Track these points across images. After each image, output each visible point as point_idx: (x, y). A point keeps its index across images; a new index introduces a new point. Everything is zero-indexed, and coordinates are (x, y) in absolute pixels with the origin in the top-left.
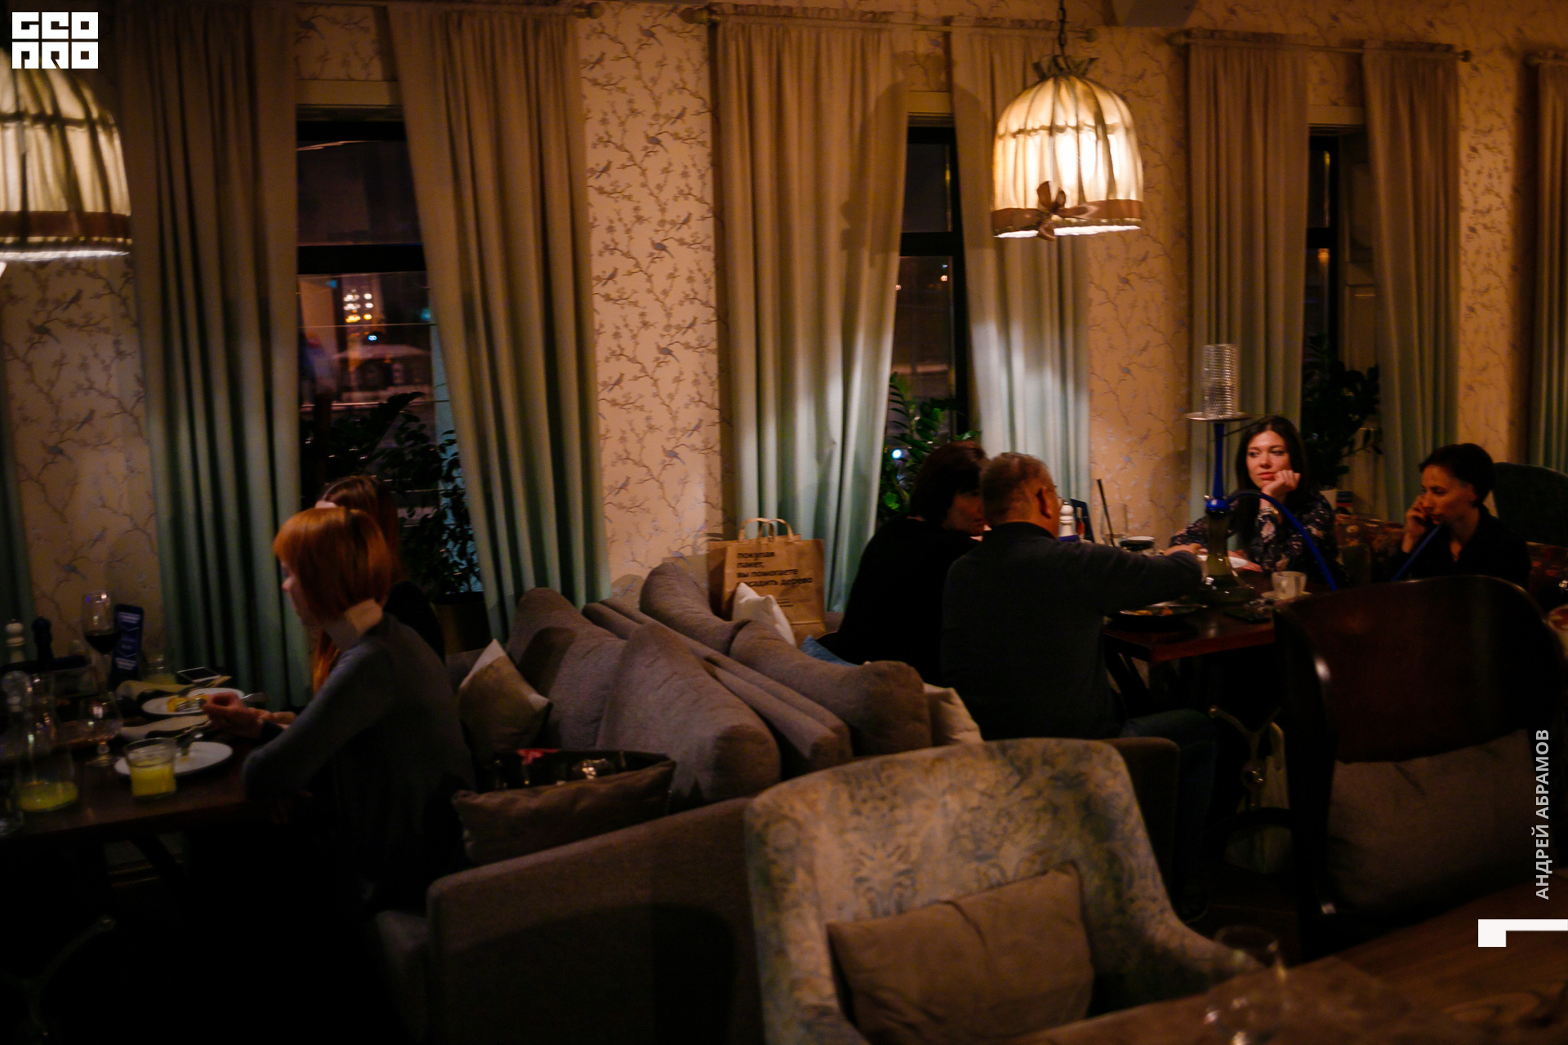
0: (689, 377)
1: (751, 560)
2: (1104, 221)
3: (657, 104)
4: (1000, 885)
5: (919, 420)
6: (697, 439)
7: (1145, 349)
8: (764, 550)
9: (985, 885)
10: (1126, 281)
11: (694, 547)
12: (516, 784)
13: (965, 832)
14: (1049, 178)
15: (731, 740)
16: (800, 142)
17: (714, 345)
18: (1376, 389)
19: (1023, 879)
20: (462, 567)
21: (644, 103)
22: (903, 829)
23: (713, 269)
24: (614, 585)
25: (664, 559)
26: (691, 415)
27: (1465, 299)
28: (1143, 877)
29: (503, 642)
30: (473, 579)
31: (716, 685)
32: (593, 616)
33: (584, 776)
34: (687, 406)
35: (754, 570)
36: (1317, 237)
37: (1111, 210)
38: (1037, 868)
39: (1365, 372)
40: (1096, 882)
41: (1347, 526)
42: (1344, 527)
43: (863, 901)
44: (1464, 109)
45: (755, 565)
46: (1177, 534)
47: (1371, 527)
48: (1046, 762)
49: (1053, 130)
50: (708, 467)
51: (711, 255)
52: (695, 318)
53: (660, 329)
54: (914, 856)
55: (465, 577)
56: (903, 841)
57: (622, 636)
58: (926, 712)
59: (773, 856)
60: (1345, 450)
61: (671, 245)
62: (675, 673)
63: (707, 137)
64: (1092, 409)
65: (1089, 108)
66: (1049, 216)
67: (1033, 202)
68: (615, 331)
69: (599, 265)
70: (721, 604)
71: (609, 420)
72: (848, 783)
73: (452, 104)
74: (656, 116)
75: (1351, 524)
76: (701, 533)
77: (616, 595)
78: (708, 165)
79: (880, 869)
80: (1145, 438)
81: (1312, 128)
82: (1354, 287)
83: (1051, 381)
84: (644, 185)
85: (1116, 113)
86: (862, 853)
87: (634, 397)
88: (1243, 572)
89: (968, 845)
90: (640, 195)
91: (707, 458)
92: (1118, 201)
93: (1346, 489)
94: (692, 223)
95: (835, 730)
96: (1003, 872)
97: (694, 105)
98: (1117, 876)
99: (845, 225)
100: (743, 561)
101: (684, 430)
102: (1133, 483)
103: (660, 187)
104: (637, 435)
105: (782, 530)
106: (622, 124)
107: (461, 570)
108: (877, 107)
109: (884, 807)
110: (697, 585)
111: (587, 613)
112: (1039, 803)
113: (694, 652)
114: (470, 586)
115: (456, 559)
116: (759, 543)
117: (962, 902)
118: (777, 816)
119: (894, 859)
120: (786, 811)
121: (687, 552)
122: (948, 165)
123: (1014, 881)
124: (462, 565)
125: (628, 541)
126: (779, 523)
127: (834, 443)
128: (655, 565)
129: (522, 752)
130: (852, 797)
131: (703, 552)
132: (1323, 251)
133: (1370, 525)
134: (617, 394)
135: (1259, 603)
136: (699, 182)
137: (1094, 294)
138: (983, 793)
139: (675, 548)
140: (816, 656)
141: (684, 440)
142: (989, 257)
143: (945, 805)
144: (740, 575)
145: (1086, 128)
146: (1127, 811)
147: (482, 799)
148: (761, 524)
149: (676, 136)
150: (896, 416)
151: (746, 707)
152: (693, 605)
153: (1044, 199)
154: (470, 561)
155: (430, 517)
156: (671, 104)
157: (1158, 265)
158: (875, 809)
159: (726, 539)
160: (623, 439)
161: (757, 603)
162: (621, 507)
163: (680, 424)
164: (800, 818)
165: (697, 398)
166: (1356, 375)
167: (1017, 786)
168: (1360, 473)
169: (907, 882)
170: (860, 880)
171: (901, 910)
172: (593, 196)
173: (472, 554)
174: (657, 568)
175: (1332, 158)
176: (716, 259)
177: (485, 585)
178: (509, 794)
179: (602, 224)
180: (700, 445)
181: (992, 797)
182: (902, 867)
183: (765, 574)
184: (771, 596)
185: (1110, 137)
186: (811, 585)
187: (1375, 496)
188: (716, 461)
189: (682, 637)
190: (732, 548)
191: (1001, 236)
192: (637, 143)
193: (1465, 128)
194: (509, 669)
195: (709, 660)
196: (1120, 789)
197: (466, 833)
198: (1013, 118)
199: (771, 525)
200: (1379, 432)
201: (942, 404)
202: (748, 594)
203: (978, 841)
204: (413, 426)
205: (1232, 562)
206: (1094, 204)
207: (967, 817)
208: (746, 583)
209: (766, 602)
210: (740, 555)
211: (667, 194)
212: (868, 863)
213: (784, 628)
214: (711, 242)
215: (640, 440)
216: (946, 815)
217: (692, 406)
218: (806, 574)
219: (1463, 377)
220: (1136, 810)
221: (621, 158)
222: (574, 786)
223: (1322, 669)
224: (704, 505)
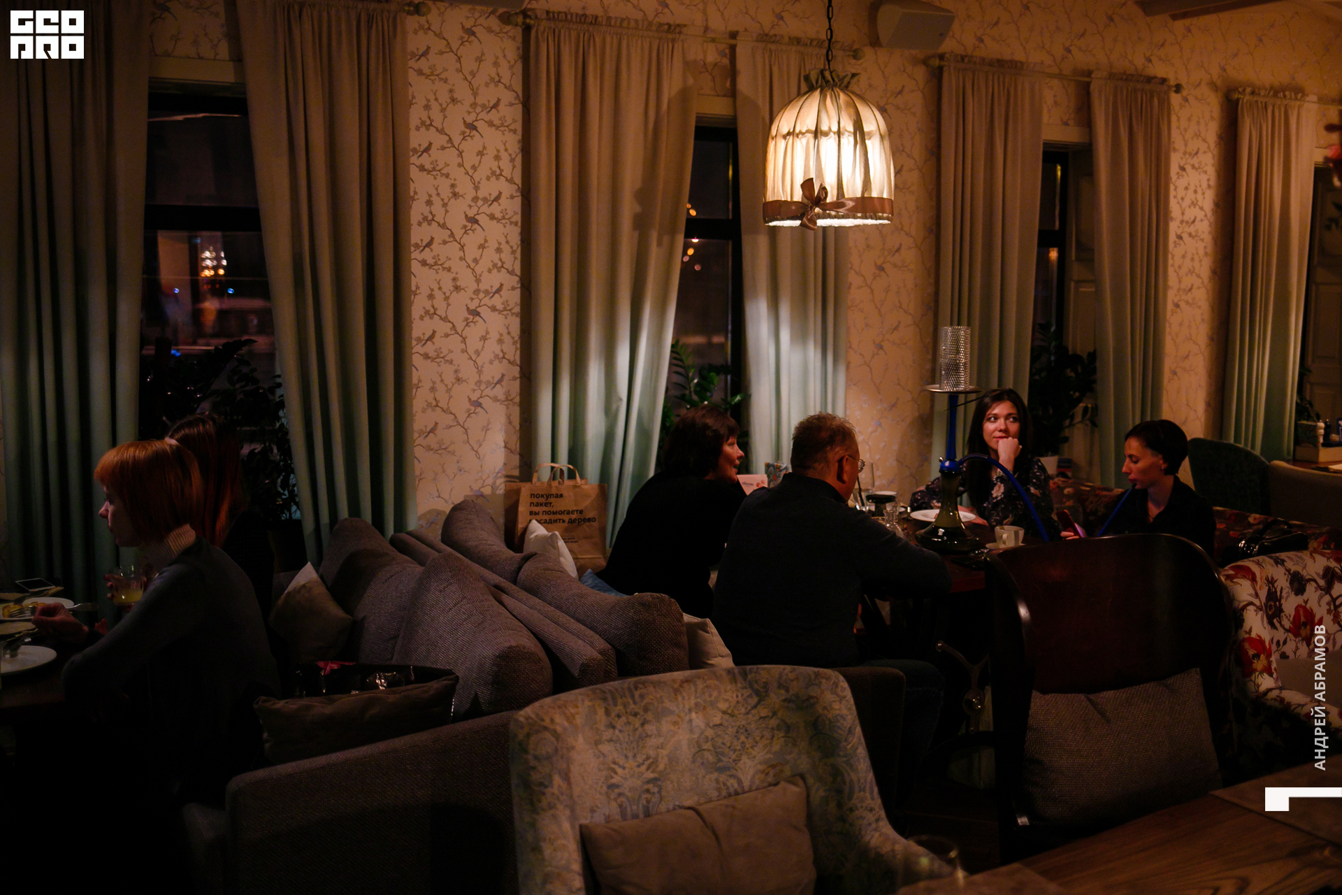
0: (494, 336)
1: (542, 500)
2: (859, 215)
3: (475, 94)
4: (737, 793)
5: (698, 382)
6: (499, 392)
7: (896, 329)
8: (554, 491)
9: (724, 793)
10: (881, 269)
11: (493, 487)
12: (314, 692)
13: (708, 746)
14: (813, 175)
15: (508, 658)
16: (600, 133)
17: (517, 309)
18: (1094, 371)
19: (757, 789)
20: (284, 497)
21: (463, 93)
22: (653, 742)
23: (519, 243)
24: (420, 518)
25: (466, 496)
26: (494, 371)
27: (1171, 296)
28: (863, 790)
29: (317, 566)
30: (294, 508)
31: (502, 610)
32: (399, 545)
33: (376, 686)
34: (491, 362)
35: (544, 508)
36: (1047, 238)
37: (865, 205)
38: (770, 779)
39: (1085, 356)
40: (822, 793)
41: (1065, 488)
42: (1061, 489)
43: (614, 804)
44: (1175, 133)
45: (546, 505)
46: (918, 490)
47: (1084, 490)
48: (780, 686)
49: (817, 133)
50: (509, 417)
51: (517, 230)
52: (502, 285)
53: (470, 293)
54: (661, 767)
55: (286, 506)
56: (652, 753)
57: (422, 563)
58: (684, 640)
59: (533, 763)
60: (1067, 422)
61: (482, 219)
62: (465, 597)
63: (518, 126)
64: (849, 380)
65: (850, 117)
66: (812, 208)
67: (798, 196)
68: (430, 292)
69: (417, 234)
70: (514, 538)
71: (421, 371)
72: (605, 699)
73: (291, 85)
74: (474, 105)
75: (1069, 487)
76: (499, 474)
77: (422, 526)
78: (518, 151)
79: (630, 777)
80: (894, 406)
81: (1044, 144)
82: (1078, 282)
83: (813, 353)
84: (461, 165)
85: (873, 121)
86: (615, 763)
87: (445, 351)
88: (971, 525)
89: (710, 758)
90: (457, 173)
91: (508, 408)
92: (872, 198)
93: (1066, 456)
94: (502, 200)
95: (601, 653)
96: (740, 782)
97: (507, 97)
98: (839, 788)
99: (638, 209)
100: (535, 500)
101: (488, 383)
102: (883, 445)
103: (474, 168)
104: (446, 386)
105: (572, 475)
106: (443, 110)
107: (283, 500)
108: (669, 106)
109: (637, 722)
110: (493, 521)
111: (393, 542)
112: (774, 722)
113: (483, 579)
114: (290, 514)
115: (280, 489)
116: (550, 485)
117: (700, 808)
118: (537, 727)
119: (643, 768)
120: (547, 722)
121: (487, 491)
122: (731, 161)
123: (750, 791)
124: (285, 495)
125: (435, 479)
126: (569, 468)
127: (621, 400)
128: (457, 501)
129: (321, 664)
130: (607, 713)
131: (501, 491)
132: (1053, 250)
133: (1083, 488)
134: (430, 348)
135: (982, 553)
136: (510, 165)
137: (852, 278)
138: (724, 712)
139: (476, 487)
140: (593, 588)
141: (488, 391)
142: (763, 242)
143: (691, 721)
144: (531, 513)
145: (847, 133)
146: (850, 731)
147: (280, 704)
148: (553, 468)
149: (491, 124)
150: (677, 378)
151: (525, 631)
152: (490, 540)
153: (807, 194)
154: (292, 493)
155: (256, 451)
156: (488, 95)
157: (910, 256)
158: (628, 723)
159: (522, 481)
160: (433, 389)
161: (544, 538)
162: (429, 448)
163: (485, 377)
164: (559, 729)
165: (501, 355)
166: (1077, 358)
167: (755, 707)
168: (1078, 443)
169: (656, 790)
170: (612, 787)
171: (648, 814)
172: (414, 172)
173: (294, 485)
174: (459, 504)
175: (1062, 171)
176: (522, 233)
177: (302, 513)
178: (305, 701)
179: (422, 197)
180: (501, 397)
181: (732, 715)
182: (650, 775)
183: (554, 513)
184: (557, 533)
185: (868, 142)
186: (596, 524)
187: (1091, 463)
188: (516, 411)
189: (476, 567)
190: (526, 489)
191: (772, 224)
192: (456, 128)
193: (1175, 150)
194: (321, 590)
195: (497, 587)
196: (845, 712)
197: (265, 735)
198: (784, 123)
199: (562, 471)
200: (1095, 409)
201: (720, 370)
202: (538, 530)
203: (719, 754)
204: (245, 370)
205: (961, 517)
206: (851, 199)
207: (710, 733)
208: (537, 520)
209: (553, 537)
210: (532, 495)
211: (480, 175)
212: (619, 770)
213: (568, 562)
214: (518, 218)
215: (449, 390)
216: (691, 731)
217: (496, 362)
218: (591, 515)
219: (1168, 364)
220: (858, 730)
221: (441, 140)
222: (366, 695)
223: (1023, 612)
224: (503, 449)
